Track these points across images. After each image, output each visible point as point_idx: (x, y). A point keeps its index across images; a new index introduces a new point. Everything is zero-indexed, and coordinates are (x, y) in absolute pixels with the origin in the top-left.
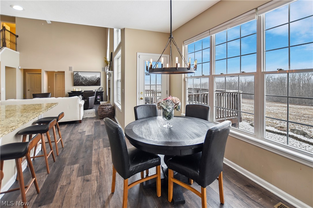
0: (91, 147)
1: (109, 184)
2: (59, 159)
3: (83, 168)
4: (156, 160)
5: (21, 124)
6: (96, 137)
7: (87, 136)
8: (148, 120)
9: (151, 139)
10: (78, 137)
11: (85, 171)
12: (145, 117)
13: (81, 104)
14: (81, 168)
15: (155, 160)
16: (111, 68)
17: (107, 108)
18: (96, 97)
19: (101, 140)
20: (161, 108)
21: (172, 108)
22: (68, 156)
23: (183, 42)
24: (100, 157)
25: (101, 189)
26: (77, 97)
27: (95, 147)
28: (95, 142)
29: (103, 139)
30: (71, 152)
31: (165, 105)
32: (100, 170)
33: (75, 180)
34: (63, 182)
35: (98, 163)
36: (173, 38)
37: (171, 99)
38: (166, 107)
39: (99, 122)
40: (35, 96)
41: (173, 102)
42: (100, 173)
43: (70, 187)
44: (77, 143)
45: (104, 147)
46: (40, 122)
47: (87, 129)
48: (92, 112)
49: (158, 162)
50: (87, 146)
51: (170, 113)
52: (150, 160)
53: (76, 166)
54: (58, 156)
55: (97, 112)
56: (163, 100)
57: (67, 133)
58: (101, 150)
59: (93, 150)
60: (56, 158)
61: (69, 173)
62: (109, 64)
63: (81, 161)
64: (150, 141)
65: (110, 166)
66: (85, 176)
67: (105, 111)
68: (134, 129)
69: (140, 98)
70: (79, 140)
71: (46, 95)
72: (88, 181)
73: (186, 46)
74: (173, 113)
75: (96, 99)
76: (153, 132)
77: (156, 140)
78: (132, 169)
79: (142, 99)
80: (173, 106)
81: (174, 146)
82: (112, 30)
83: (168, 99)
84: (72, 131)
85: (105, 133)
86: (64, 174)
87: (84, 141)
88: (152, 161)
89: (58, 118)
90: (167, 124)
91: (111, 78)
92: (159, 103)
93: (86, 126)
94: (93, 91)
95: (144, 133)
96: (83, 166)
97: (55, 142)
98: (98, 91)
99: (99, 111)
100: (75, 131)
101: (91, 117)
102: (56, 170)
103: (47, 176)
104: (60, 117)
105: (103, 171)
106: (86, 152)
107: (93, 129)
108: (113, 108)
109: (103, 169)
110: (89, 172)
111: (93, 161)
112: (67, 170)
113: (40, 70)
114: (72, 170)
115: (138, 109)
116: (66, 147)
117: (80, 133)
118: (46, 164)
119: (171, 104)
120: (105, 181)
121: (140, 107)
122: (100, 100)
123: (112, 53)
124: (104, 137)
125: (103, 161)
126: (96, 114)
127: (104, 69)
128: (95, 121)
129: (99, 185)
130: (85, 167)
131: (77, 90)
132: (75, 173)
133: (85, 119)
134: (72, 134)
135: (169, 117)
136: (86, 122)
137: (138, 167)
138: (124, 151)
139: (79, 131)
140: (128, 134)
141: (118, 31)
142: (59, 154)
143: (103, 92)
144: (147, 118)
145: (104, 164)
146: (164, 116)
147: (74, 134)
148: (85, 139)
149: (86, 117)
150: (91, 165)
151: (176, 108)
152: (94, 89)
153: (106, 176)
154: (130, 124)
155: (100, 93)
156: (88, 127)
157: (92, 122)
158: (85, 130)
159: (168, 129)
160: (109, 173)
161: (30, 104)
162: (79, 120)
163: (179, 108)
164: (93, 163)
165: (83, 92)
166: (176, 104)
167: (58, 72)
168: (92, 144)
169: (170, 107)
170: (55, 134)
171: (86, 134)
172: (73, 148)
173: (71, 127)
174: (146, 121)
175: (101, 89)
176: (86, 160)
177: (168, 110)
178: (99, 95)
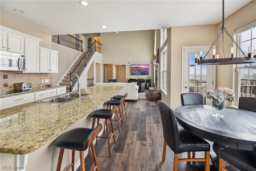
0: (145, 121)
1: (160, 152)
2: (125, 124)
3: (140, 135)
4: (206, 145)
5: (108, 98)
6: (147, 114)
7: (141, 112)
8: (195, 107)
9: (201, 125)
10: (135, 112)
11: (142, 138)
12: (192, 104)
13: (137, 88)
14: (139, 134)
15: (204, 145)
16: (158, 61)
17: (155, 92)
18: (146, 84)
19: (151, 117)
20: (211, 97)
21: (224, 99)
22: (130, 123)
23: (235, 30)
24: (151, 130)
25: (154, 154)
26: (134, 83)
27: (147, 122)
28: (147, 118)
29: (153, 117)
30: (132, 122)
31: (215, 95)
32: (152, 140)
33: (136, 142)
34: (128, 141)
35: (151, 134)
36: (225, 28)
37: (222, 90)
38: (217, 97)
39: (149, 103)
40: (110, 81)
41: (224, 92)
42: (152, 142)
43: (133, 146)
44: (135, 116)
45: (154, 123)
46: (114, 98)
47: (141, 107)
48: (143, 95)
49: (207, 148)
50: (142, 119)
51: (222, 103)
52: (199, 143)
53: (136, 132)
54: (124, 122)
55: (147, 95)
56: (212, 90)
57: (129, 108)
58: (152, 124)
59: (146, 123)
60: (123, 124)
61: (132, 136)
62: (156, 58)
63: (138, 129)
64: (200, 126)
65: (160, 139)
66: (142, 141)
67: (154, 95)
68: (183, 113)
69: (184, 87)
70: (137, 114)
71: (115, 81)
72: (144, 145)
73: (238, 34)
74: (225, 104)
75: (146, 85)
76: (202, 119)
77: (207, 127)
78: (182, 147)
79: (187, 87)
80: (225, 97)
81: (229, 137)
82: (159, 31)
83: (219, 90)
84: (131, 107)
85: (154, 112)
86: (128, 135)
87: (140, 116)
88: (201, 145)
89: (124, 97)
90: (217, 114)
91: (158, 69)
92: (209, 93)
93: (140, 105)
94: (143, 79)
95: (193, 118)
96: (140, 133)
97: (122, 112)
98: (148, 79)
99: (149, 94)
100: (133, 107)
101: (143, 98)
102: (124, 131)
103: (119, 134)
104: (126, 96)
105: (155, 141)
106: (141, 124)
107: (145, 108)
108: (159, 93)
109: (155, 139)
110: (144, 139)
111: (147, 131)
112: (130, 133)
113: (112, 65)
114: (133, 134)
115: (184, 96)
116: (129, 117)
117: (137, 109)
118: (119, 126)
119: (223, 95)
120: (157, 150)
121: (186, 94)
122: (148, 86)
123: (158, 49)
124: (154, 115)
125: (154, 133)
126: (146, 96)
127: (152, 62)
128: (146, 102)
129: (152, 151)
130: (142, 134)
131: (133, 78)
132: (135, 137)
133: (139, 99)
134: (131, 109)
135: (219, 107)
136: (140, 101)
137: (188, 147)
138: (175, 130)
139: (136, 108)
140: (177, 116)
141: (164, 31)
142: (125, 121)
143: (151, 80)
144: (193, 105)
145: (155, 136)
146: (214, 105)
147: (133, 109)
148: (140, 114)
149: (139, 98)
150: (146, 134)
151: (228, 99)
152: (145, 77)
153: (157, 146)
154: (179, 109)
155: (149, 81)
156: (141, 105)
157: (144, 103)
158: (139, 108)
159: (219, 119)
160: (160, 144)
161: (109, 86)
162: (135, 99)
163: (233, 100)
164: (147, 133)
165: (137, 80)
166: (229, 95)
167: (122, 65)
168: (145, 119)
169: (222, 97)
170: (123, 107)
171: (141, 110)
172: (133, 119)
173: (131, 104)
174: (193, 107)
175: (149, 78)
176: (142, 130)
177: (219, 100)
178: (148, 82)
